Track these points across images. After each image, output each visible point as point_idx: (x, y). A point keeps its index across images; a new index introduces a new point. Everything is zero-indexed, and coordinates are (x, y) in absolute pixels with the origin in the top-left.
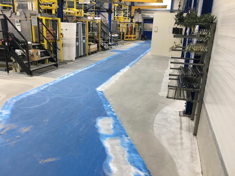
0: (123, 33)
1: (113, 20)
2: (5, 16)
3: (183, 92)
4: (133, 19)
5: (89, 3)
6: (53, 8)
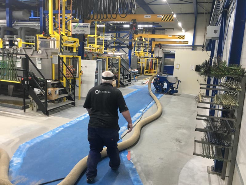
0: (143, 67)
1: (133, 55)
2: (26, 55)
3: (212, 147)
4: (154, 54)
5: (110, 39)
6: (74, 47)
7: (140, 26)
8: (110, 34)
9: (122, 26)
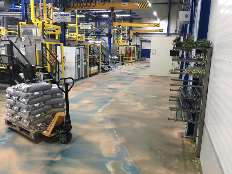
0: (123, 55)
1: (113, 43)
2: (11, 42)
3: (184, 113)
4: (132, 42)
5: (90, 28)
6: (57, 34)
7: (118, 16)
8: (90, 23)
9: (102, 16)
